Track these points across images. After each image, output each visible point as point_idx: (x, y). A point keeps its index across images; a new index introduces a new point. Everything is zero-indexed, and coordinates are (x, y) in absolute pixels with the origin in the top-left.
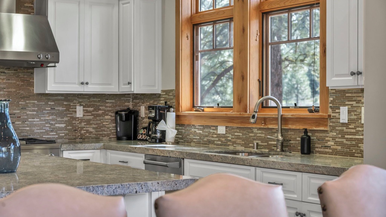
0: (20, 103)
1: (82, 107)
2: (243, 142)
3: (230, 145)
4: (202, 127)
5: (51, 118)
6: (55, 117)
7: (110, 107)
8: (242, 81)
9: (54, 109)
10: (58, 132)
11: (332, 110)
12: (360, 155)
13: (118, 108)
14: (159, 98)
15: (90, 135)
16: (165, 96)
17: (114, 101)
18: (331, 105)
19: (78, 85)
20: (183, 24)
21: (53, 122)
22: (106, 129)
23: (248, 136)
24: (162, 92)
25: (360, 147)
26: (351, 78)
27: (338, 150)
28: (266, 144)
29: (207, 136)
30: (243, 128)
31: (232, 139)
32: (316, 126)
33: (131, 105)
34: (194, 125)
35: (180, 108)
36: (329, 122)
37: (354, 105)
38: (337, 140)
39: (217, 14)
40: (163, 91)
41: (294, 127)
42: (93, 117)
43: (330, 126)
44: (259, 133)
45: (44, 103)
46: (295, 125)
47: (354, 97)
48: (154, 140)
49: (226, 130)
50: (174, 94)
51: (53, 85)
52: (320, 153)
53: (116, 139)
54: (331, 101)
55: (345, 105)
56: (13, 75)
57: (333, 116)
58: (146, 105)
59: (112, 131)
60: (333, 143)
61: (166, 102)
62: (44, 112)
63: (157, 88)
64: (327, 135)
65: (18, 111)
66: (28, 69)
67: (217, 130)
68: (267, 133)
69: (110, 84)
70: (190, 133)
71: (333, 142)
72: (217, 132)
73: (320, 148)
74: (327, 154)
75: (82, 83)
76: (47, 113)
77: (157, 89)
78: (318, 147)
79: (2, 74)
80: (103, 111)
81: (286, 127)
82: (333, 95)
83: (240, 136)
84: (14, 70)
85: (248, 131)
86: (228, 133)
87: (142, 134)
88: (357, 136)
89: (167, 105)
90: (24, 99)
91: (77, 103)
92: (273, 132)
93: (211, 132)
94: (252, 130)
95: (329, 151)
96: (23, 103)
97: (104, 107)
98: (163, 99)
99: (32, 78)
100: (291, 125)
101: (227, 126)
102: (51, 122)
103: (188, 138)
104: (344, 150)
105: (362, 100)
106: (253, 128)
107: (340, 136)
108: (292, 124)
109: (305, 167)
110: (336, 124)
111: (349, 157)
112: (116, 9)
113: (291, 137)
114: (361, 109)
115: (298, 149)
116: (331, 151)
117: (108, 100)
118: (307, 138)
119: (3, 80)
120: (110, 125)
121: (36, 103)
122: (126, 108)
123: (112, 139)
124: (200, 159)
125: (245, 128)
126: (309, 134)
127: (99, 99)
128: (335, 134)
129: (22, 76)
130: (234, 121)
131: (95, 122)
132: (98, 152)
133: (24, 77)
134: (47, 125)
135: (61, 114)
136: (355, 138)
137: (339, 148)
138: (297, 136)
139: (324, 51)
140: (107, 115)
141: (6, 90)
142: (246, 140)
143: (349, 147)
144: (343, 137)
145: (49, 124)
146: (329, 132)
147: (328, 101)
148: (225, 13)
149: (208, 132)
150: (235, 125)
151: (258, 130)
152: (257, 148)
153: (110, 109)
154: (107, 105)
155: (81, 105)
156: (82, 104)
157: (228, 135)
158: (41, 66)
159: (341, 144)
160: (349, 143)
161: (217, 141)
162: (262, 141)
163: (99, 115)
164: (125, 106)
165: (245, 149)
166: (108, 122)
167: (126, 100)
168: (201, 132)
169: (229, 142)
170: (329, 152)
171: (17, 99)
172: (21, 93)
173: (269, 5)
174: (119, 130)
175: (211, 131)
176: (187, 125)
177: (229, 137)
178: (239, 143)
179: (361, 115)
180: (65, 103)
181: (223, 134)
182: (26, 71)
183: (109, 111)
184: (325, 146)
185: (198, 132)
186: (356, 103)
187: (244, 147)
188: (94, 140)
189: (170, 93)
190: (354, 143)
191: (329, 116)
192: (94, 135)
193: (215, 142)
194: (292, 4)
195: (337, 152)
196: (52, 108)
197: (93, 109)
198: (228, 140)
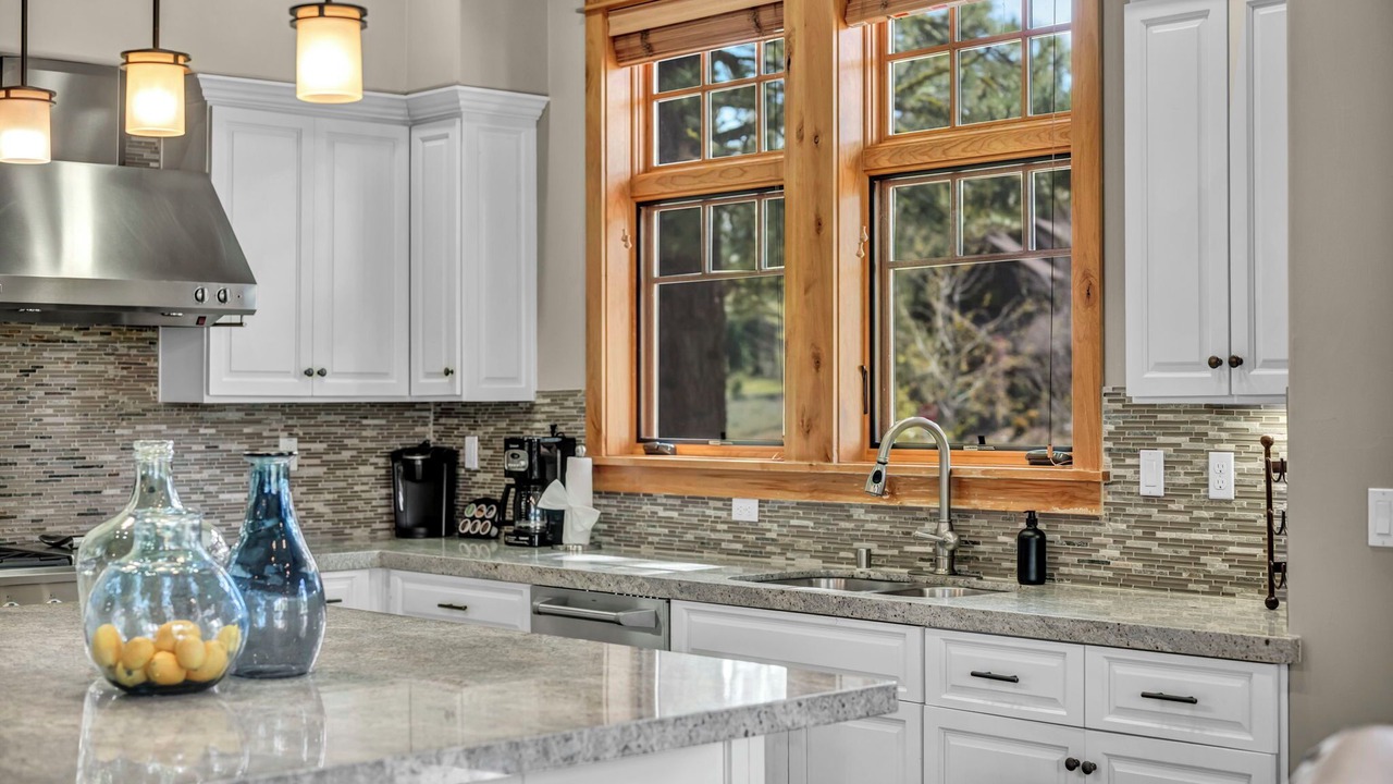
0: (118, 432)
1: (295, 440)
2: (820, 547)
3: (774, 554)
4: (678, 502)
5: (206, 474)
6: (218, 472)
7: (373, 439)
8: (814, 370)
9: (216, 447)
10: (228, 516)
11: (1113, 460)
12: (1207, 586)
13: (396, 444)
14: (530, 413)
15: (316, 525)
16: (552, 409)
17: (383, 422)
18: (1109, 444)
19: (295, 377)
20: (609, 200)
21: (213, 489)
22: (360, 504)
23: (835, 527)
24: (538, 397)
25: (1206, 565)
26: (1209, 373)
27: (1133, 573)
28: (896, 552)
29: (694, 527)
30: (818, 505)
31: (780, 538)
32: (1063, 503)
33: (432, 434)
34: (651, 495)
35: (603, 445)
36: (1103, 492)
37: (1183, 447)
38: (1129, 543)
39: (720, 176)
40: (542, 394)
41: (988, 505)
42: (325, 469)
43: (1105, 504)
44: (872, 521)
45: (186, 431)
46: (992, 500)
47: (1186, 422)
48: (527, 538)
49: (760, 511)
50: (581, 403)
51: (225, 379)
52: (1075, 579)
53: (394, 532)
54: (1110, 433)
55: (1155, 446)
56: (97, 350)
57: (1115, 476)
58: (485, 433)
59: (380, 510)
60: (1116, 553)
61: (553, 428)
62: (187, 456)
63: (523, 385)
64: (1098, 529)
65: (112, 458)
66: (141, 331)
67: (731, 510)
68: (898, 520)
69: (385, 375)
70: (637, 516)
71: (1116, 549)
72: (730, 515)
73: (1073, 565)
74: (1097, 583)
75: (309, 373)
76: (195, 460)
77: (524, 388)
78: (1066, 562)
79: (65, 344)
80: (354, 453)
81: (960, 504)
82: (1116, 417)
83: (807, 527)
84: (102, 334)
85: (834, 515)
86: (767, 519)
87: (473, 519)
88: (1195, 532)
89: (557, 436)
90: (130, 419)
91: (283, 430)
92: (917, 519)
93: (710, 517)
94: (848, 511)
95: (1105, 575)
96: (125, 432)
97: (356, 441)
98: (544, 416)
99: (153, 356)
100: (979, 499)
101: (762, 498)
102: (208, 488)
103: (629, 533)
104: (1152, 572)
105: (1210, 433)
106: (851, 506)
107: (1139, 532)
108: (983, 497)
109: (1095, 630)
110: (1124, 499)
111: (1169, 594)
112: (403, 151)
113: (978, 533)
114: (1207, 458)
115: (1000, 569)
116: (1110, 574)
117: (366, 418)
118: (1038, 537)
119: (68, 363)
120: (373, 493)
121: (164, 433)
122: (417, 441)
123: (380, 533)
124: (728, 600)
125: (824, 505)
126: (1041, 526)
127: (343, 418)
128: (1124, 526)
129: (125, 351)
130: (784, 485)
131: (331, 485)
132: (362, 576)
133: (129, 355)
134: (194, 497)
135: (233, 463)
136: (1188, 538)
137: (1138, 566)
138: (999, 531)
139: (1085, 292)
140: (365, 463)
141: (78, 395)
142: (827, 541)
143: (1169, 563)
144: (1149, 536)
145: (201, 493)
146: (1103, 521)
147: (1100, 434)
148: (745, 172)
149: (697, 516)
150: (790, 498)
151: (866, 512)
152: (869, 565)
153: (374, 445)
154: (364, 433)
155: (291, 435)
156: (296, 430)
157: (767, 525)
158: (197, 323)
159: (1144, 555)
160: (1169, 552)
161: (729, 541)
162: (880, 543)
163: (341, 465)
164: (415, 436)
165: (824, 568)
166: (367, 484)
167: (419, 417)
168: (675, 514)
169: (770, 544)
170: (1105, 578)
171: (109, 422)
172: (121, 401)
173: (893, 155)
174: (402, 508)
175: (708, 512)
176: (625, 494)
177: (769, 530)
178: (803, 547)
179: (1208, 474)
180: (246, 430)
181: (751, 523)
182: (135, 337)
183: (369, 451)
184: (1093, 561)
185: (662, 513)
186: (1191, 440)
187: (821, 561)
188: (330, 536)
189: (567, 400)
190: (1185, 552)
191: (1106, 475)
192: (329, 525)
193: (724, 545)
194: (969, 155)
195: (1131, 578)
196: (211, 445)
197: (324, 446)
198: (767, 539)
